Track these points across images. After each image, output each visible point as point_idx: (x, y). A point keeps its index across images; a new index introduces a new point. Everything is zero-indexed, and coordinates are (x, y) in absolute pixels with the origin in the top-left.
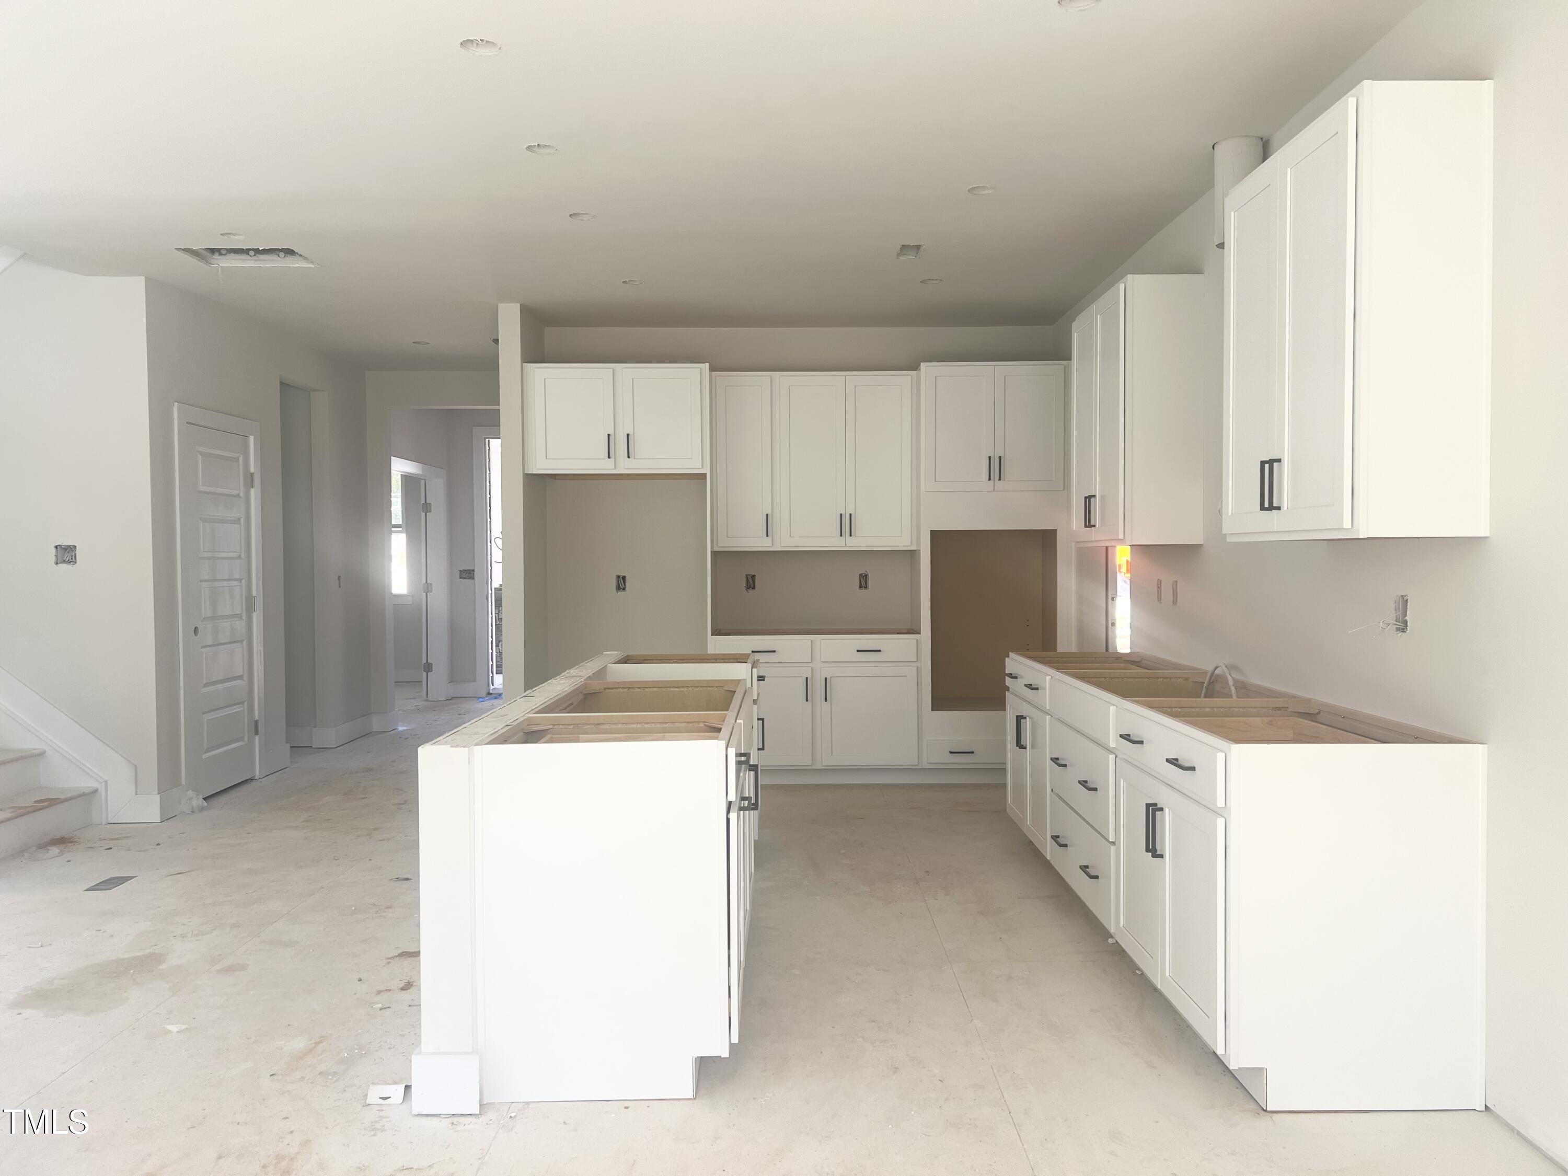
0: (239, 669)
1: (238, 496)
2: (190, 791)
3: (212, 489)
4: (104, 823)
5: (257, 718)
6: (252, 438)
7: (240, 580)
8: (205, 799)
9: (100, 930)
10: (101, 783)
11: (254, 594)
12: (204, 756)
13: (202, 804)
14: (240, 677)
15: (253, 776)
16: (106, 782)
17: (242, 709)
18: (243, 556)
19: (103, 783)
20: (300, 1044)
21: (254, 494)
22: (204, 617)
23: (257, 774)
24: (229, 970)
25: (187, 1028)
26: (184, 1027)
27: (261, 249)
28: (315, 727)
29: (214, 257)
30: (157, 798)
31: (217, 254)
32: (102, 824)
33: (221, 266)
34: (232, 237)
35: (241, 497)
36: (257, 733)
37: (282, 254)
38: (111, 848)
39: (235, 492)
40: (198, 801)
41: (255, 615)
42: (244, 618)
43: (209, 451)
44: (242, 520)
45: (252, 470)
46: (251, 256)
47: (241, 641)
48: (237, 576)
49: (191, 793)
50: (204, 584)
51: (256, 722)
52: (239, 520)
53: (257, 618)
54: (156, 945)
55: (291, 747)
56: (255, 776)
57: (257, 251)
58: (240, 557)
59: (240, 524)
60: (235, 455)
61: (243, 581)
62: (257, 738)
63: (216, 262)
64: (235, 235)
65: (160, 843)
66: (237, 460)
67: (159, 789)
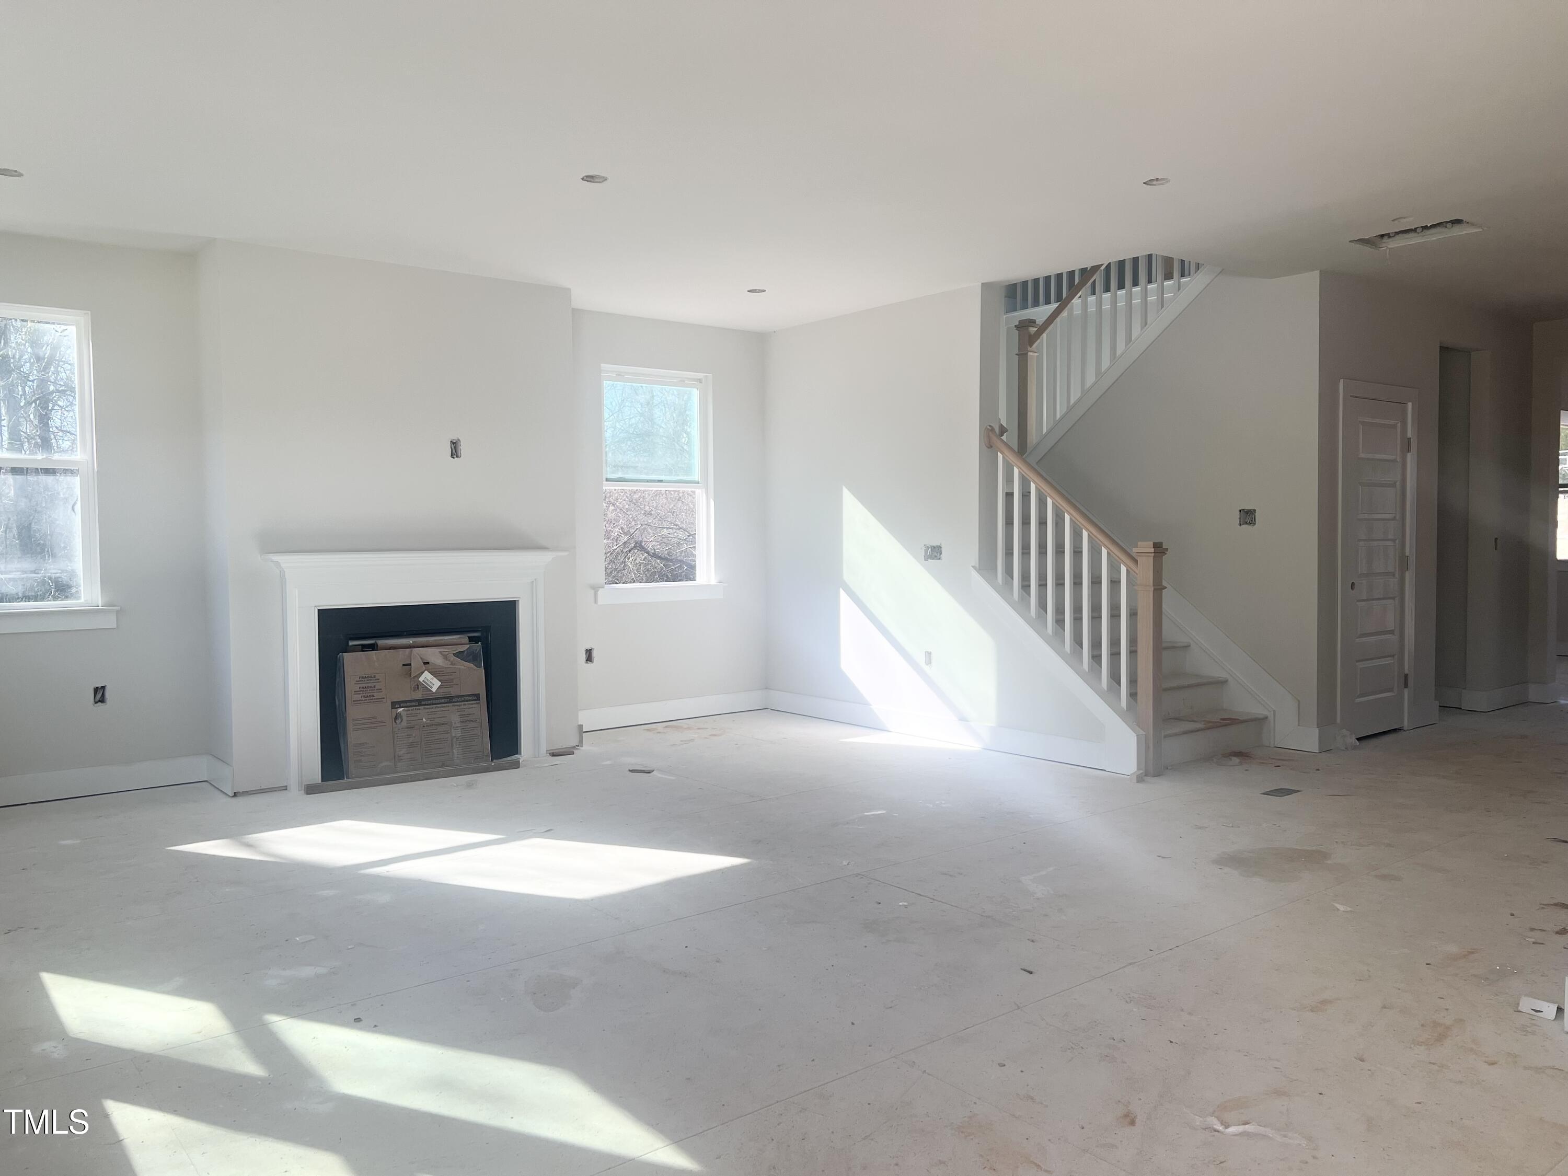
0: (1391, 624)
1: (1395, 461)
2: (1344, 730)
3: (1370, 456)
4: (1272, 745)
5: (1406, 671)
6: (1410, 404)
7: (1394, 540)
8: (1358, 739)
9: (1275, 825)
10: (1271, 712)
11: (1407, 554)
12: (1358, 700)
13: (1355, 742)
14: (1392, 632)
15: (1401, 726)
16: (1274, 711)
17: (1392, 662)
18: (1397, 518)
19: (1272, 712)
20: (1453, 949)
21: (1411, 458)
22: (1360, 573)
23: (1406, 724)
24: (1384, 877)
25: (1351, 911)
26: (1349, 909)
27: (1429, 226)
28: (1465, 689)
29: (1383, 241)
30: (1317, 730)
31: (1386, 238)
32: (1270, 747)
33: (1389, 248)
34: (1402, 220)
35: (1397, 462)
36: (1406, 686)
37: (1449, 225)
38: (1279, 766)
39: (1392, 457)
40: (1352, 740)
41: (1407, 574)
42: (1397, 575)
43: (1370, 420)
44: (1398, 483)
45: (1409, 435)
46: (1418, 233)
47: (1393, 598)
48: (1390, 537)
49: (1344, 731)
50: (1362, 543)
51: (1406, 676)
52: (1395, 483)
53: (1409, 576)
54: (1321, 845)
55: (1440, 706)
56: (1403, 727)
57: (1425, 228)
58: (1394, 519)
59: (1396, 487)
60: (1392, 422)
61: (1397, 541)
62: (1406, 691)
63: (1384, 245)
64: (1404, 218)
65: (1320, 769)
66: (1395, 426)
67: (1317, 725)
